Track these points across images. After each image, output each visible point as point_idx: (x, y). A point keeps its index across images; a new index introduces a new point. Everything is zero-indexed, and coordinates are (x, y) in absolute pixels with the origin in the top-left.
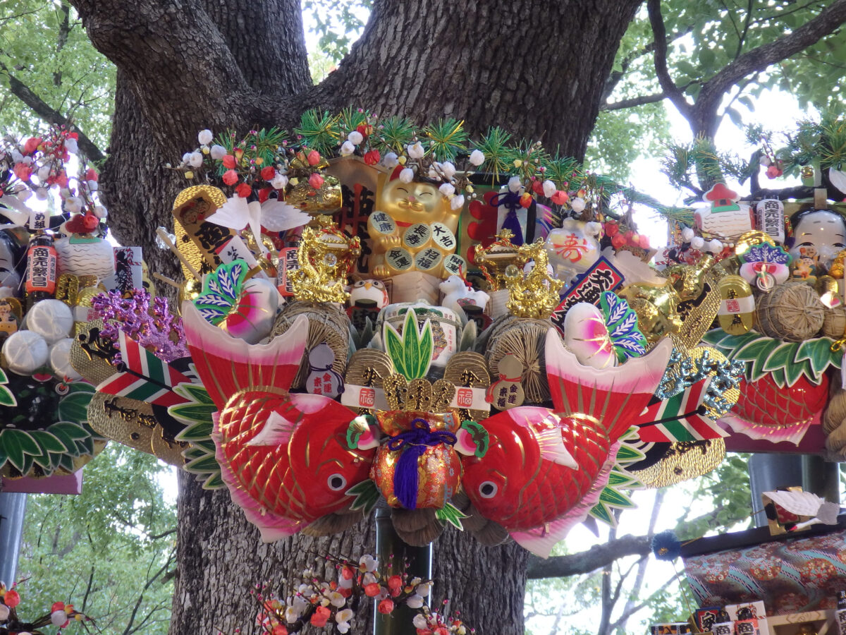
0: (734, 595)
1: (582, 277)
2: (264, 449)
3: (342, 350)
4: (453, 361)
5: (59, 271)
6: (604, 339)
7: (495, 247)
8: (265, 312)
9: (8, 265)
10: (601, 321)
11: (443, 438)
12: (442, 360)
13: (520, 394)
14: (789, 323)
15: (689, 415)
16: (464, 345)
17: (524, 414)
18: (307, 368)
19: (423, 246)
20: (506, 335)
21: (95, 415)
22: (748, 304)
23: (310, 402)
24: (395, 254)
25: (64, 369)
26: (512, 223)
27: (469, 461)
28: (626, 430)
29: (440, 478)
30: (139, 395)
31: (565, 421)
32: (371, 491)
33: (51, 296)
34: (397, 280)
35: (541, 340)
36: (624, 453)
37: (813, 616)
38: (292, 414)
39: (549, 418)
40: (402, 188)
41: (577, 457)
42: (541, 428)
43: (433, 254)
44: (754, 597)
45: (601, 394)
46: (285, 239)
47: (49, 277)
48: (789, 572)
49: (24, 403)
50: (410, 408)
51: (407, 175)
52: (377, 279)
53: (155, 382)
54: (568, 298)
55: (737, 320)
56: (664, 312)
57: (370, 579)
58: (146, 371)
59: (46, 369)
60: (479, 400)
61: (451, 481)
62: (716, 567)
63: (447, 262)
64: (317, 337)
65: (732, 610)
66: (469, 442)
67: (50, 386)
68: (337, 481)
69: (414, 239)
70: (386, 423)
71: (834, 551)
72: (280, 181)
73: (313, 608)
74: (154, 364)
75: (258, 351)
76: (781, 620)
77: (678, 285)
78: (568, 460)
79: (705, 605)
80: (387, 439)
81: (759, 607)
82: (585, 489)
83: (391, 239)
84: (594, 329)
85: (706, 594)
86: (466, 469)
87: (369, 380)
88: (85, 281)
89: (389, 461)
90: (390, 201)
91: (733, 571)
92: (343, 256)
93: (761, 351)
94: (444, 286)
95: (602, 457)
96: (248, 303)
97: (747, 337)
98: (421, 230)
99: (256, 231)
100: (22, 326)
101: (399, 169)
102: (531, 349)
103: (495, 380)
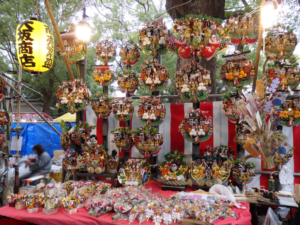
0: (229, 61)
1: (214, 30)
2: (183, 52)
3: (189, 43)
4: (200, 42)
5: (163, 33)
6: (215, 39)
7: (205, 28)
8: (182, 39)
9: (158, 32)
10: (215, 37)
11: (199, 50)
12: (199, 42)
13: (206, 45)
14: (237, 33)
15: (224, 45)
16: (201, 40)
17: (207, 47)
18: (186, 44)
19: (198, 29)
20: (205, 40)
21: (167, 49)
22: (233, 30)
23: (187, 48)
24: (195, 30)
25: (164, 44)
26: (207, 25)
27: (201, 52)
28: (217, 47)
29: (199, 54)
30: (171, 47)
31: (211, 48)
32: (192, 56)
33: (162, 36)
34: (195, 33)
35: (208, 40)
36: (217, 50)
37: (237, 63)
38: (185, 49)
39: (209, 47)
40: (196, 22)
41: (212, 51)
42: (208, 49)
43: (199, 30)
44: (231, 62)
45: (214, 45)
46: (184, 30)
47: (162, 34)
48: (235, 59)
49: (161, 47)
50: (196, 48)
51: (196, 21)
52: (194, 33)
53: (173, 46)
54: (212, 34)
55: (232, 32)
56: (223, 33)
57: (193, 63)
58: (172, 45)
59: (163, 44)
60: (202, 46)
61: (200, 54)
62: (228, 59)
63: (200, 30)
64: (187, 41)
65: (229, 63)
66: (201, 50)
67: (163, 45)
68: (189, 55)
69: (197, 28)
70: (194, 49)
71: (240, 57)
72: (183, 24)
73: (188, 66)
74: (172, 44)
75: (182, 43)
76: (234, 64)
77: (225, 30)
78: (211, 51)
79: (227, 62)
80: (194, 51)
81: (232, 62)
82: (213, 54)
83: (195, 28)
84: (214, 37)
85: (227, 61)
86: (201, 53)
87: (192, 45)
88: (165, 34)
89: (194, 53)
90: (195, 24)
91: (230, 59)
92: (190, 31)
93: (234, 36)
94: (200, 33)
95: (214, 51)
96: (181, 38)
97: (233, 34)
98: (198, 27)
99: (181, 29)
100: (160, 40)
101: (195, 21)
102: (208, 41)
103: (204, 44)
